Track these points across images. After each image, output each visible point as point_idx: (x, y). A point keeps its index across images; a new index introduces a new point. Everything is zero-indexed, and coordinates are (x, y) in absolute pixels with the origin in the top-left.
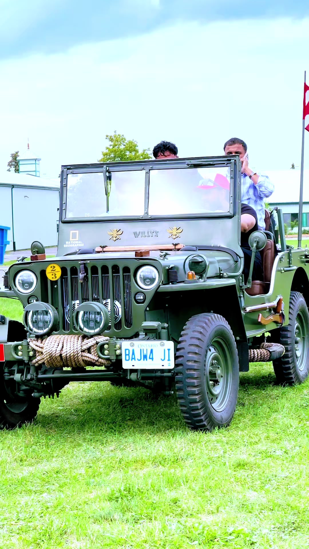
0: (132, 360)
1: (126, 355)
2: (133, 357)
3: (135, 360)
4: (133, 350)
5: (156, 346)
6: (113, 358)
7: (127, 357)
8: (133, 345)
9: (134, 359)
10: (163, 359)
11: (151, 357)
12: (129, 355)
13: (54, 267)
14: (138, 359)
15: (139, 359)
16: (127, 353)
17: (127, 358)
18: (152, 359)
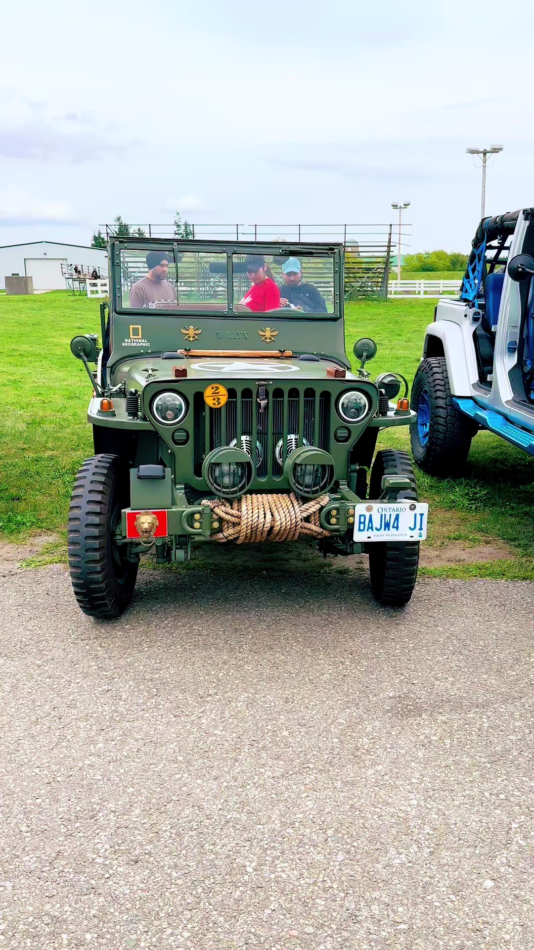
0: (368, 530)
1: (360, 523)
2: (370, 526)
3: (372, 530)
4: (371, 516)
5: (404, 510)
6: (344, 529)
7: (362, 525)
8: (369, 509)
9: (372, 528)
10: (412, 527)
11: (395, 525)
12: (364, 523)
13: (217, 388)
14: (376, 529)
15: (379, 528)
16: (362, 520)
17: (362, 528)
18: (397, 528)
